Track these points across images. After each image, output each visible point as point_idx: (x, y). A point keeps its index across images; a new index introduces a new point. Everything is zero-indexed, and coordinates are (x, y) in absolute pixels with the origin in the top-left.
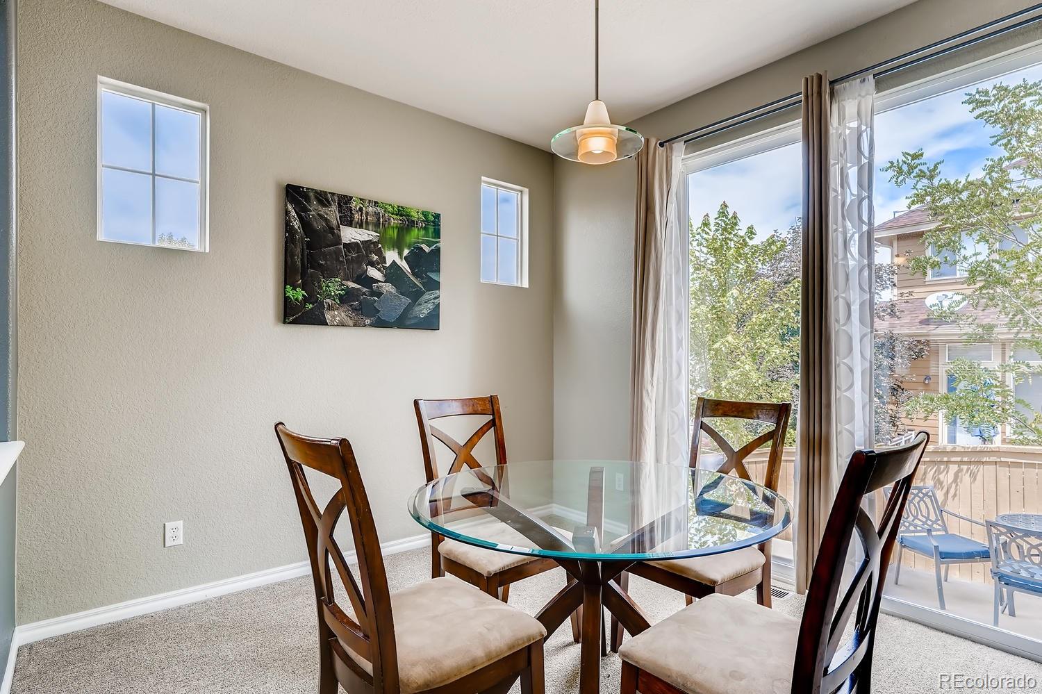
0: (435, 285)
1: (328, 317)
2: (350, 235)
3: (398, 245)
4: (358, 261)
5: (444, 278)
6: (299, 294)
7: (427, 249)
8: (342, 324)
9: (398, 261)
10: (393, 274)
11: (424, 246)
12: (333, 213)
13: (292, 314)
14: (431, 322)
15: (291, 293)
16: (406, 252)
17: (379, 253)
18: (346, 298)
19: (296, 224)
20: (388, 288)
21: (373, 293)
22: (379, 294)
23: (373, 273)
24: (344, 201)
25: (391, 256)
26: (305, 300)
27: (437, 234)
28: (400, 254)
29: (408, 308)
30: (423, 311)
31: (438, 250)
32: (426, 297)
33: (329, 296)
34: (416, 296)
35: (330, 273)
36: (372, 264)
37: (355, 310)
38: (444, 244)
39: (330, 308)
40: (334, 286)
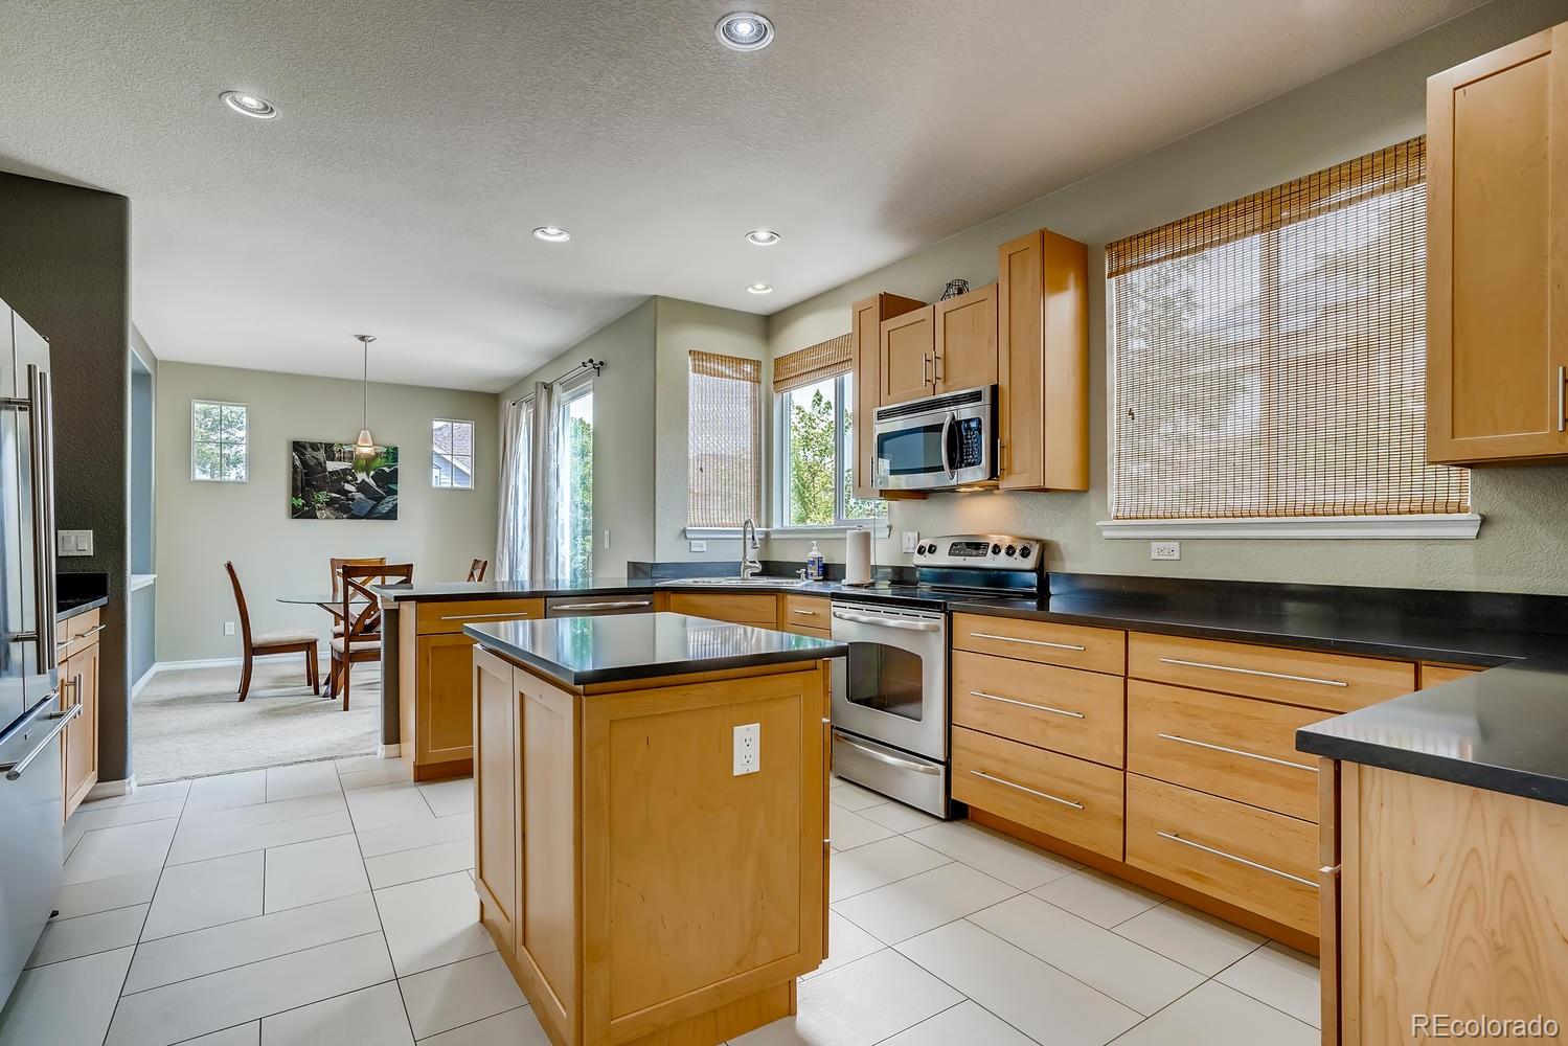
0: (395, 492)
1: (318, 514)
2: (331, 466)
3: (366, 469)
4: (339, 481)
5: (400, 487)
6: (301, 502)
7: (387, 470)
8: (327, 518)
9: (367, 480)
10: (363, 487)
11: (385, 469)
12: (321, 455)
13: (296, 513)
14: (392, 515)
15: (295, 502)
16: (372, 473)
17: (353, 475)
18: (330, 503)
19: (298, 463)
20: (359, 495)
21: (348, 499)
22: (353, 500)
23: (348, 487)
24: (329, 447)
25: (361, 476)
26: (304, 505)
27: (396, 460)
28: (368, 475)
29: (374, 507)
30: (385, 508)
31: (396, 470)
32: (387, 499)
33: (319, 502)
34: (379, 499)
35: (319, 489)
36: (348, 482)
37: (336, 509)
38: (401, 466)
39: (320, 509)
40: (323, 496)
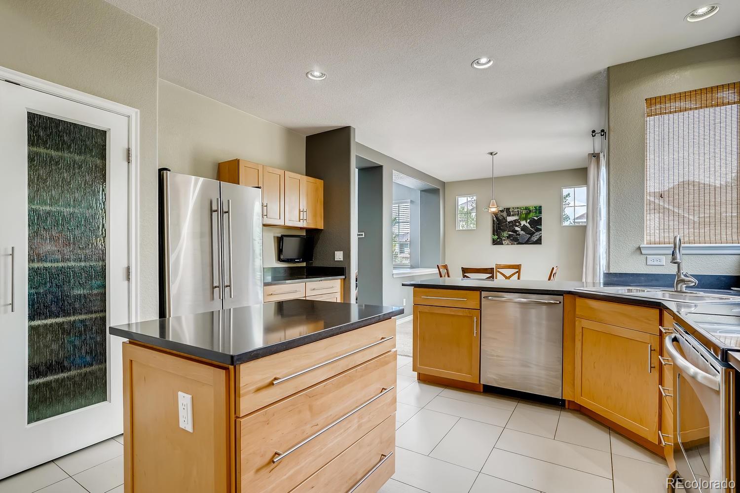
0: (540, 230)
1: (504, 243)
2: (509, 219)
3: (525, 219)
4: (512, 226)
5: (543, 227)
6: (496, 237)
7: (536, 218)
8: (508, 244)
9: (526, 224)
10: (524, 228)
11: (535, 218)
12: (505, 214)
13: (495, 242)
14: (539, 242)
15: (494, 237)
16: (528, 221)
17: (519, 222)
18: (509, 237)
19: (495, 219)
20: (522, 233)
21: (517, 235)
22: (519, 235)
23: (517, 229)
24: (508, 209)
25: (523, 223)
26: (497, 239)
27: (540, 213)
28: (526, 222)
29: (530, 238)
30: (535, 238)
31: (541, 218)
32: (536, 234)
33: (504, 237)
34: (532, 234)
35: (504, 231)
36: (517, 226)
37: (511, 240)
38: (544, 216)
39: (504, 240)
40: (505, 234)
